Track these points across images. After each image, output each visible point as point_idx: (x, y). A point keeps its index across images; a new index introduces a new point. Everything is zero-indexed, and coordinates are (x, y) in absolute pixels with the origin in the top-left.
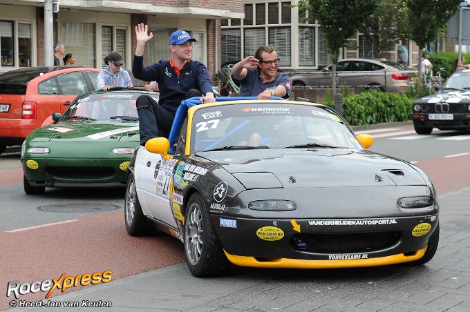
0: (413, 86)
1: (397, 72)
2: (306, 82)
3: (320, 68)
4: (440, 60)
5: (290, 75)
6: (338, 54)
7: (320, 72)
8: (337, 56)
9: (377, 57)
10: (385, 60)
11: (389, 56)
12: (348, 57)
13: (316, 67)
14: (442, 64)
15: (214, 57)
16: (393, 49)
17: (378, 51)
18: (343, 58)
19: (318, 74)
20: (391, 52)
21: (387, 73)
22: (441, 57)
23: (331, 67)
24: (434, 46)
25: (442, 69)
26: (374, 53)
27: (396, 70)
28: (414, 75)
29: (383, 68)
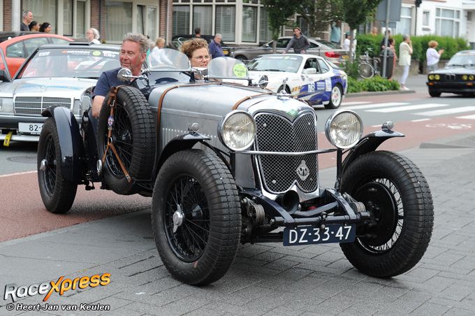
0: (344, 63)
1: (330, 50)
2: (248, 56)
3: (261, 45)
4: (368, 41)
5: (234, 49)
6: (278, 31)
7: (261, 48)
8: (278, 34)
9: (313, 36)
10: (319, 39)
11: (322, 36)
12: (286, 35)
13: (258, 43)
14: (369, 44)
15: (166, 30)
16: (327, 30)
17: (314, 32)
18: (282, 36)
19: (259, 50)
20: (325, 32)
21: (321, 51)
22: (370, 39)
23: (272, 43)
24: (363, 29)
25: (370, 49)
26: (310, 32)
27: (329, 48)
28: (344, 54)
29: (318, 46)
